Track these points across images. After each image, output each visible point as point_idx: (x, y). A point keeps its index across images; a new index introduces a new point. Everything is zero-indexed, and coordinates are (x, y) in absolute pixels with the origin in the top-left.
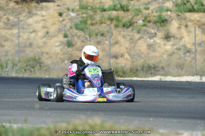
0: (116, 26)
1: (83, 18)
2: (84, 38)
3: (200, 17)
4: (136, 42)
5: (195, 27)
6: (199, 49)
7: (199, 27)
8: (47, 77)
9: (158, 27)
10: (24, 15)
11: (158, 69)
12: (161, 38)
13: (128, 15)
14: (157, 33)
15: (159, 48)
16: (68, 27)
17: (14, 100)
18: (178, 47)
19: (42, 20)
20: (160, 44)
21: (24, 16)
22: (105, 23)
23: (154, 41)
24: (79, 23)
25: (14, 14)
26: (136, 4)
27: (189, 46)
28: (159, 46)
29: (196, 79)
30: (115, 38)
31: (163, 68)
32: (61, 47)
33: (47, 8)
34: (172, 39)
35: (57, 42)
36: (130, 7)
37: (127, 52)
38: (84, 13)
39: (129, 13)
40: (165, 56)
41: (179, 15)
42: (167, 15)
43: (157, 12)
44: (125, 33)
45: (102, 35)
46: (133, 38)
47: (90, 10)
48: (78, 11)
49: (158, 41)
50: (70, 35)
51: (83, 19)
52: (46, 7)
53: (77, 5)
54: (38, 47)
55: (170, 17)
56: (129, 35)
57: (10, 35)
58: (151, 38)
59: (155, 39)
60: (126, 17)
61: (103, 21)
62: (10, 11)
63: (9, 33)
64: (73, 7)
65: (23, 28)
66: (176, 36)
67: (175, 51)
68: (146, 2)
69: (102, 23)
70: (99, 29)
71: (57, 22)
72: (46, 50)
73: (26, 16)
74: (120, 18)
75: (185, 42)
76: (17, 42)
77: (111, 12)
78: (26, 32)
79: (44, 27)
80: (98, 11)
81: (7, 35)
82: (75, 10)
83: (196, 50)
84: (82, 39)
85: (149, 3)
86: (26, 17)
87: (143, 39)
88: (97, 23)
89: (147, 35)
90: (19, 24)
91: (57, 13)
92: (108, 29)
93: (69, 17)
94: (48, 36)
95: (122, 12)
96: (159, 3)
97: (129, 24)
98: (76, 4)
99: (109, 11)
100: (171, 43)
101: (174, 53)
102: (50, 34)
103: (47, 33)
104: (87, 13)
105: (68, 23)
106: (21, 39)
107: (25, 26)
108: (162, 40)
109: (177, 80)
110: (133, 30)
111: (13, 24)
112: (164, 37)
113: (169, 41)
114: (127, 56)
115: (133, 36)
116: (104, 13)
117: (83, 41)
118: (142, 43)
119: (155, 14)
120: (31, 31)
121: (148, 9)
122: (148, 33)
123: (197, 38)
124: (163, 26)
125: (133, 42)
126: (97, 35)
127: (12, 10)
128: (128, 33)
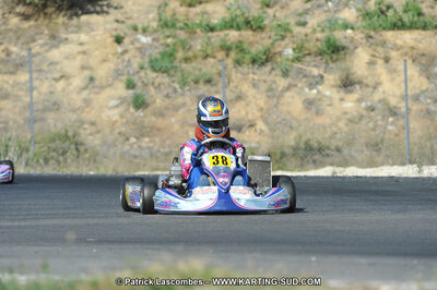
0: (238, 63)
1: (168, 46)
2: (170, 90)
3: (416, 40)
4: (280, 96)
5: (405, 61)
6: (415, 107)
7: (414, 61)
8: (92, 173)
9: (327, 62)
10: (40, 42)
11: (328, 152)
12: (333, 86)
13: (263, 39)
14: (325, 75)
15: (329, 108)
16: (135, 66)
17: (23, 223)
18: (369, 104)
19: (79, 53)
20: (330, 98)
21: (42, 46)
22: (214, 57)
23: (318, 92)
24: (158, 56)
25: (21, 41)
26: (277, 14)
27: (393, 102)
28: (328, 103)
29: (409, 171)
30: (236, 87)
31: (338, 150)
32: (122, 109)
33: (90, 28)
34: (357, 87)
35: (112, 98)
36: (266, 22)
37: (262, 117)
38: (168, 37)
39: (264, 35)
40: (342, 124)
41: (371, 37)
42: (346, 37)
43: (323, 31)
44: (256, 77)
45: (209, 81)
46: (274, 86)
47: (181, 29)
48: (155, 31)
49: (328, 93)
50: (139, 84)
51: (167, 49)
52: (88, 24)
53: (153, 20)
54: (74, 111)
55: (352, 40)
56: (265, 81)
57: (13, 86)
58: (311, 86)
59: (320, 87)
60: (258, 43)
61: (209, 52)
62: (11, 34)
63: (11, 82)
64: (146, 25)
65: (40, 71)
66: (365, 81)
67: (364, 113)
68: (301, 11)
69: (206, 57)
70: (200, 70)
71: (110, 56)
72: (89, 115)
73: (46, 44)
74: (245, 46)
75: (384, 92)
76: (28, 99)
77: (227, 32)
78: (47, 79)
79: (83, 68)
80: (198, 31)
81: (5, 86)
82: (150, 29)
83: (408, 109)
84: (165, 92)
85: (306, 12)
86: (47, 47)
87: (294, 89)
88: (195, 57)
89: (304, 80)
90: (30, 62)
91: (112, 36)
92: (221, 68)
93: (137, 45)
94: (93, 87)
95: (250, 33)
96: (329, 11)
97: (264, 57)
98: (151, 16)
99: (221, 30)
100: (355, 96)
101: (361, 117)
102: (97, 83)
103: (92, 79)
104: (175, 37)
105: (135, 57)
106: (35, 93)
107: (45, 67)
108: (335, 90)
109: (368, 175)
110: (273, 69)
111: (18, 61)
112: (339, 82)
113: (351, 92)
114: (261, 125)
115: (275, 82)
116: (210, 34)
117: (167, 96)
118: (293, 97)
119: (319, 35)
120: (57, 75)
121: (304, 24)
122: (305, 76)
123: (410, 85)
124: (337, 60)
125: (274, 96)
126: (197, 82)
127: (16, 32)
128: (263, 78)
